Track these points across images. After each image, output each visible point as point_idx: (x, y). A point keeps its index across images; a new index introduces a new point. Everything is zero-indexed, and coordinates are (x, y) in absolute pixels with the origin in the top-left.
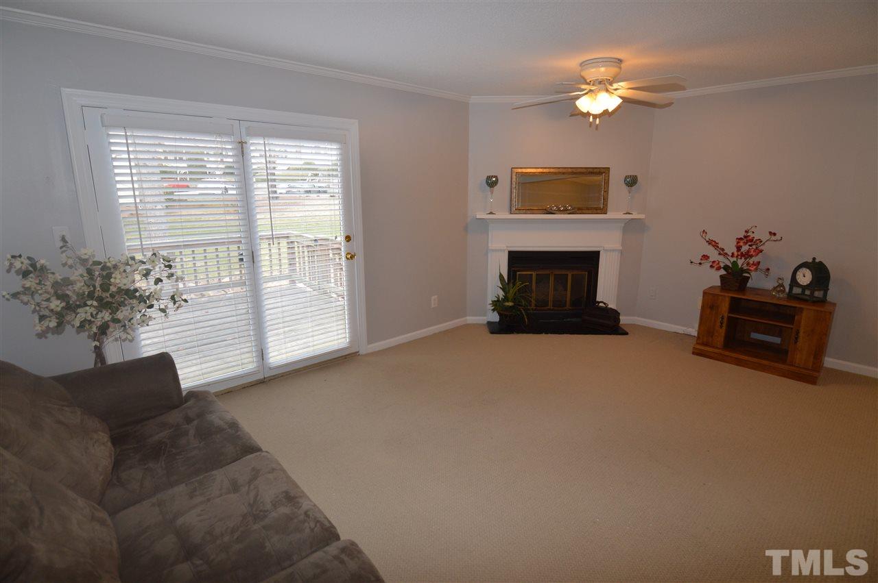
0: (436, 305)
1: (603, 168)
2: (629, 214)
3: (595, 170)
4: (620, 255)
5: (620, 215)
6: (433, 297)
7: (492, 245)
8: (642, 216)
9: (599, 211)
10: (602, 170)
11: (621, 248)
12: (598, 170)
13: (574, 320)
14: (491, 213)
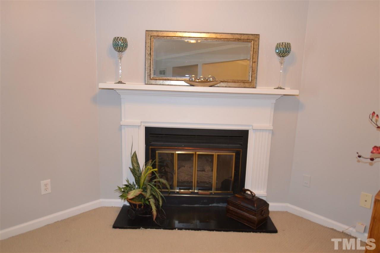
0: (49, 191)
1: (252, 35)
2: (281, 88)
3: (242, 38)
4: (270, 135)
5: (271, 90)
6: (43, 182)
7: (126, 120)
8: (295, 92)
9: (247, 85)
10: (251, 37)
11: (271, 128)
12: (246, 37)
13: (220, 205)
14: (120, 82)
